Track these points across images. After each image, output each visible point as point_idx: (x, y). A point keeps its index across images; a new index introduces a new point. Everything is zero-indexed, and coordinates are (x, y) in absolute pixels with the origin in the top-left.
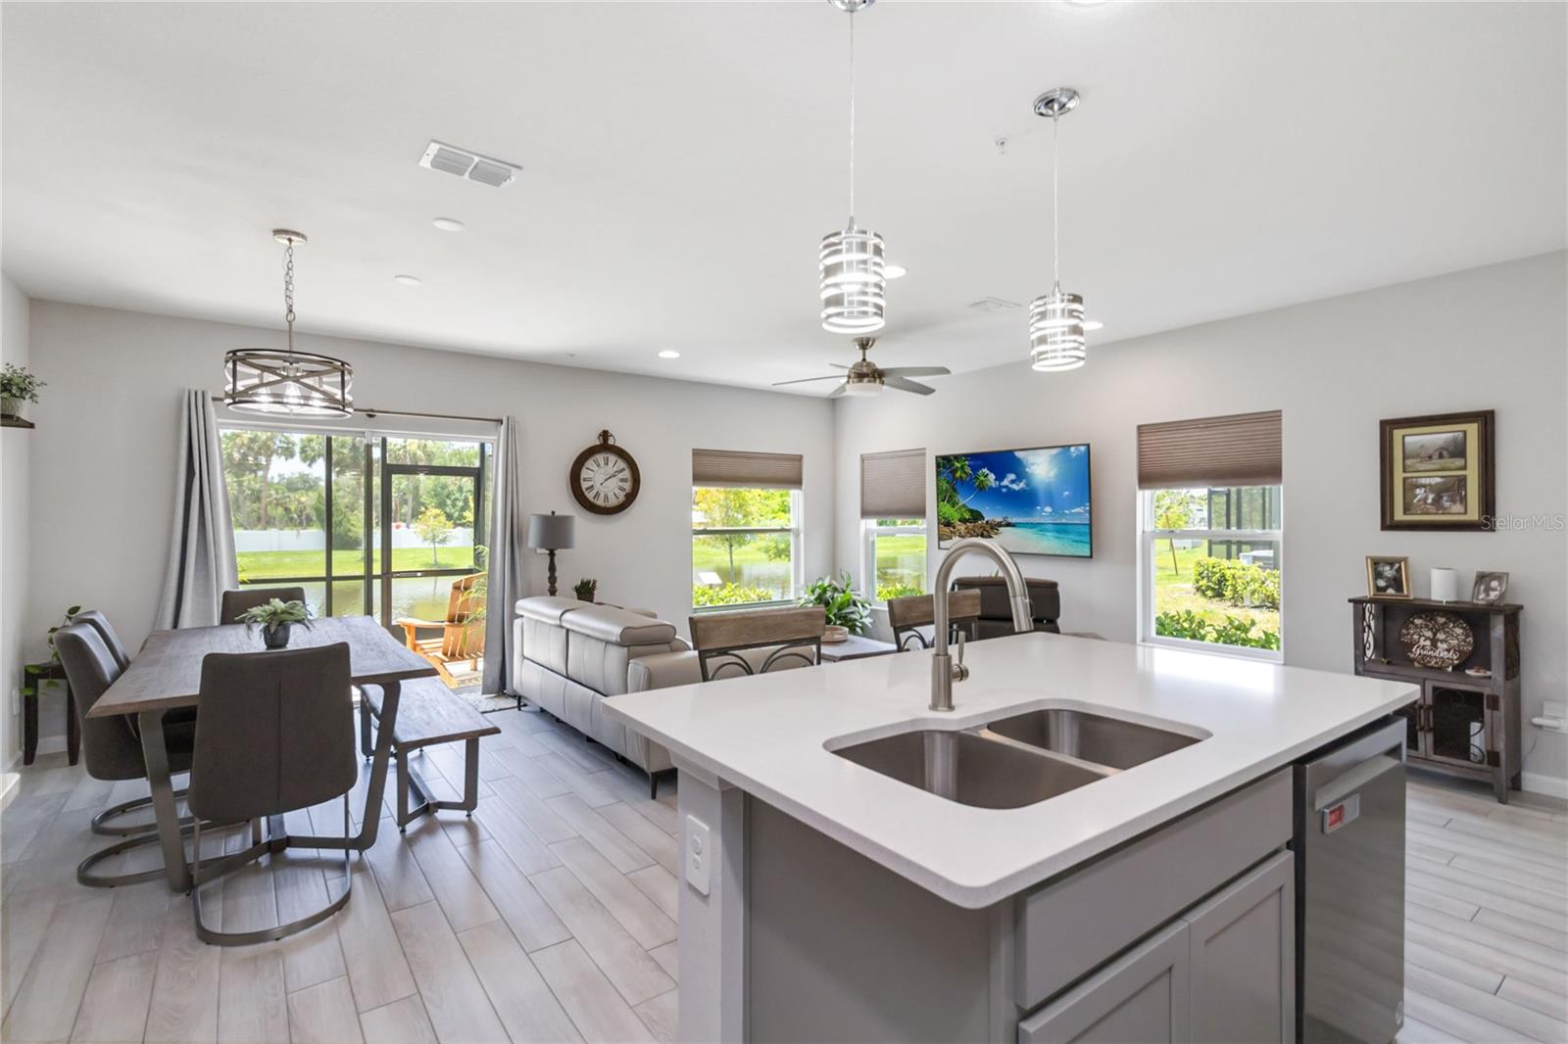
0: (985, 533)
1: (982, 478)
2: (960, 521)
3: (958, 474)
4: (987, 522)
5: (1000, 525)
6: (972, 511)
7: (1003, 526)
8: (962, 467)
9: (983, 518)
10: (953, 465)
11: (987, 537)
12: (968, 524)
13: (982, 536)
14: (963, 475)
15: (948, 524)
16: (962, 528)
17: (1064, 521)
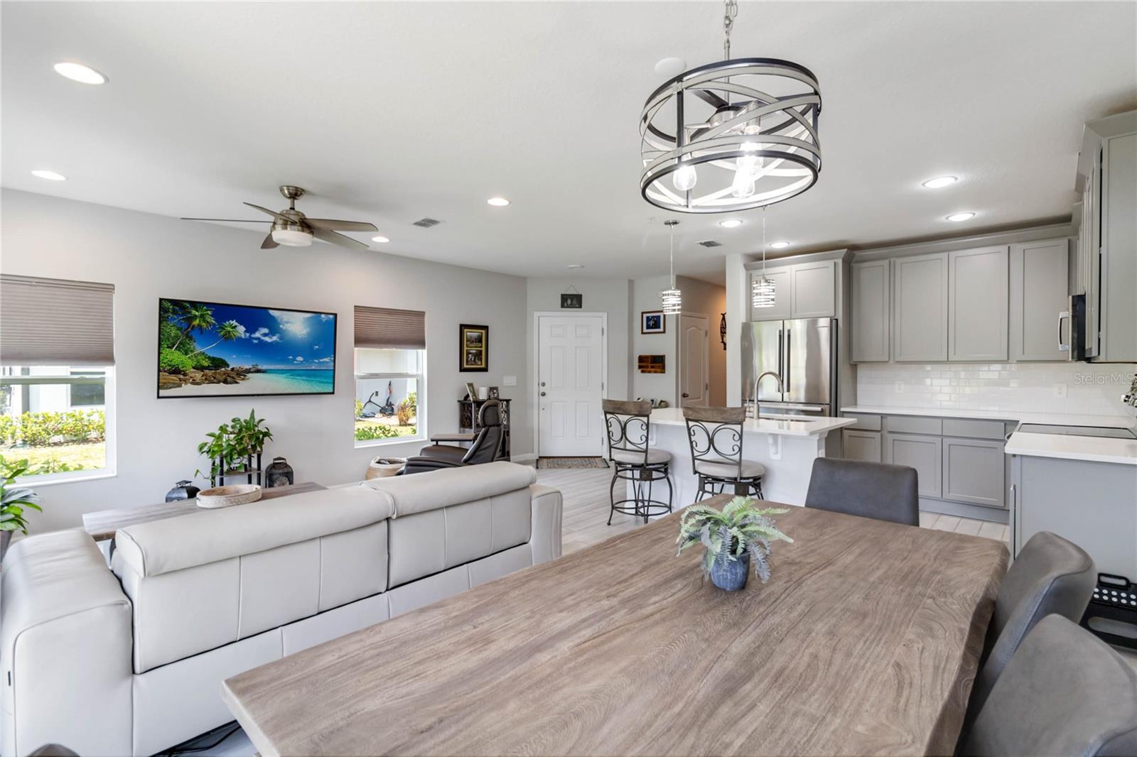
0: (229, 379)
1: (229, 329)
2: (194, 368)
3: (196, 322)
4: (233, 369)
5: (248, 371)
6: (213, 359)
7: (252, 372)
8: (202, 316)
9: (228, 366)
10: (190, 312)
11: (231, 383)
12: (207, 371)
13: (225, 382)
14: (204, 324)
15: (176, 371)
16: (198, 375)
17: (313, 368)
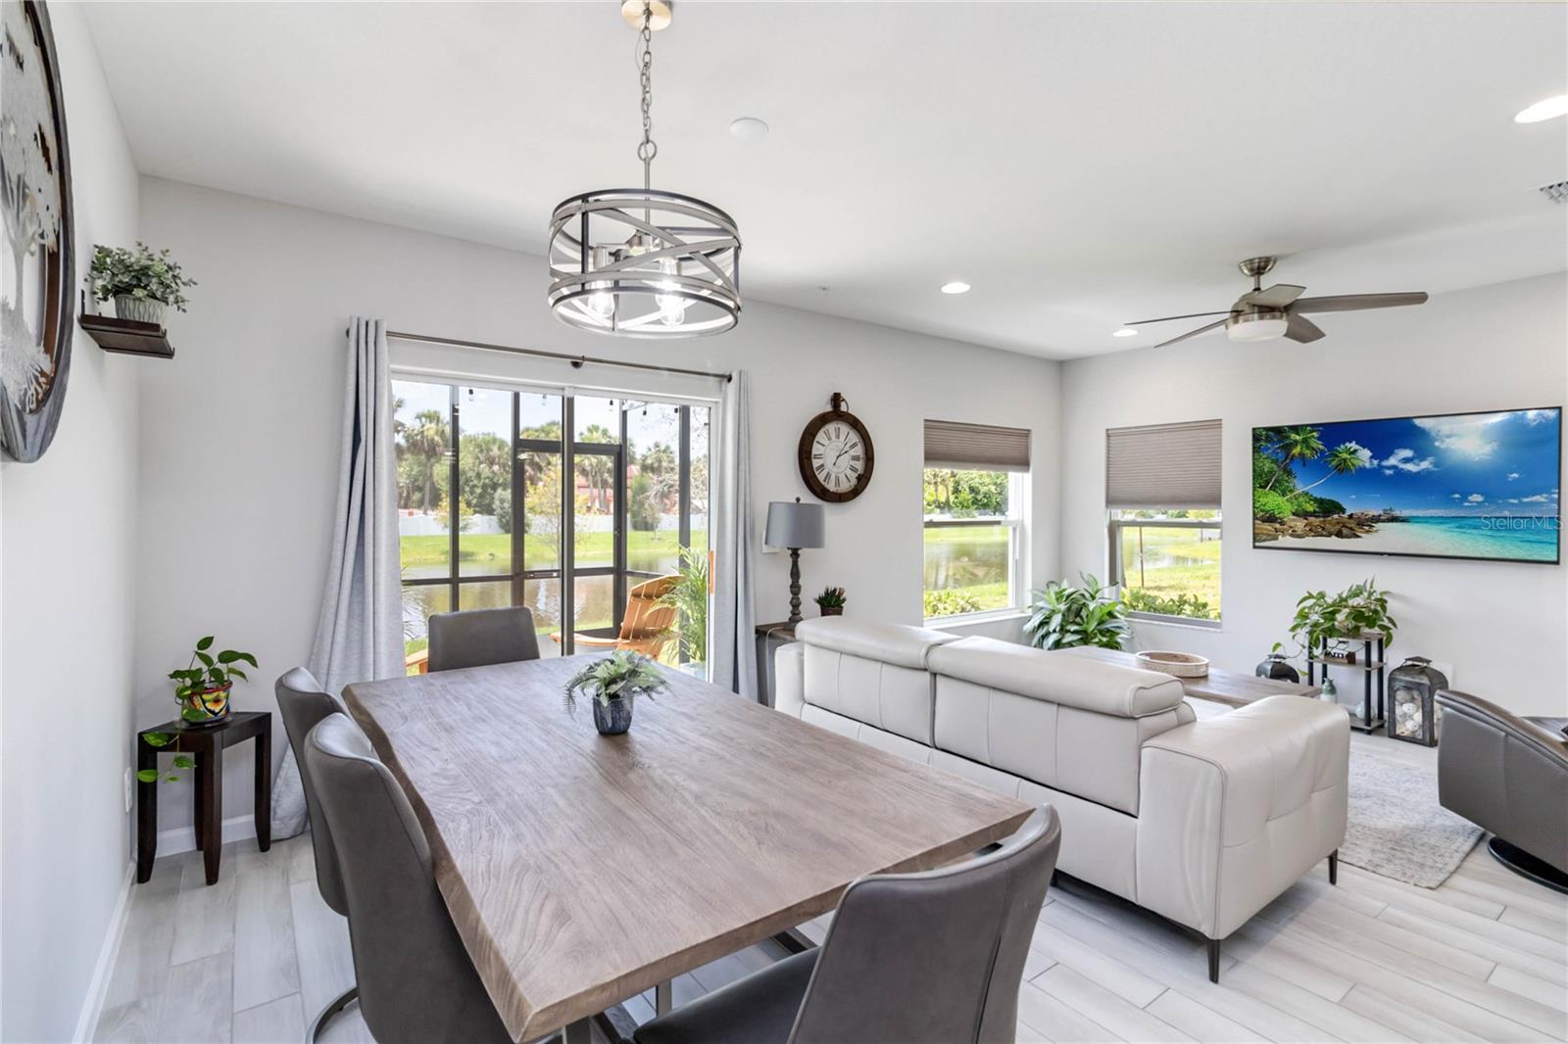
0: (1345, 531)
1: (1345, 456)
2: (1294, 514)
3: (1296, 451)
4: (1351, 516)
5: (1377, 519)
6: (1320, 502)
7: (1383, 521)
8: (1305, 441)
9: (1343, 511)
10: (1288, 437)
11: (1348, 537)
12: (1312, 519)
13: (1339, 534)
14: (1308, 452)
15: (1271, 519)
16: (1300, 524)
17: (1506, 513)
